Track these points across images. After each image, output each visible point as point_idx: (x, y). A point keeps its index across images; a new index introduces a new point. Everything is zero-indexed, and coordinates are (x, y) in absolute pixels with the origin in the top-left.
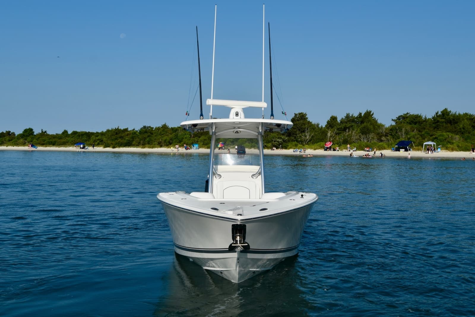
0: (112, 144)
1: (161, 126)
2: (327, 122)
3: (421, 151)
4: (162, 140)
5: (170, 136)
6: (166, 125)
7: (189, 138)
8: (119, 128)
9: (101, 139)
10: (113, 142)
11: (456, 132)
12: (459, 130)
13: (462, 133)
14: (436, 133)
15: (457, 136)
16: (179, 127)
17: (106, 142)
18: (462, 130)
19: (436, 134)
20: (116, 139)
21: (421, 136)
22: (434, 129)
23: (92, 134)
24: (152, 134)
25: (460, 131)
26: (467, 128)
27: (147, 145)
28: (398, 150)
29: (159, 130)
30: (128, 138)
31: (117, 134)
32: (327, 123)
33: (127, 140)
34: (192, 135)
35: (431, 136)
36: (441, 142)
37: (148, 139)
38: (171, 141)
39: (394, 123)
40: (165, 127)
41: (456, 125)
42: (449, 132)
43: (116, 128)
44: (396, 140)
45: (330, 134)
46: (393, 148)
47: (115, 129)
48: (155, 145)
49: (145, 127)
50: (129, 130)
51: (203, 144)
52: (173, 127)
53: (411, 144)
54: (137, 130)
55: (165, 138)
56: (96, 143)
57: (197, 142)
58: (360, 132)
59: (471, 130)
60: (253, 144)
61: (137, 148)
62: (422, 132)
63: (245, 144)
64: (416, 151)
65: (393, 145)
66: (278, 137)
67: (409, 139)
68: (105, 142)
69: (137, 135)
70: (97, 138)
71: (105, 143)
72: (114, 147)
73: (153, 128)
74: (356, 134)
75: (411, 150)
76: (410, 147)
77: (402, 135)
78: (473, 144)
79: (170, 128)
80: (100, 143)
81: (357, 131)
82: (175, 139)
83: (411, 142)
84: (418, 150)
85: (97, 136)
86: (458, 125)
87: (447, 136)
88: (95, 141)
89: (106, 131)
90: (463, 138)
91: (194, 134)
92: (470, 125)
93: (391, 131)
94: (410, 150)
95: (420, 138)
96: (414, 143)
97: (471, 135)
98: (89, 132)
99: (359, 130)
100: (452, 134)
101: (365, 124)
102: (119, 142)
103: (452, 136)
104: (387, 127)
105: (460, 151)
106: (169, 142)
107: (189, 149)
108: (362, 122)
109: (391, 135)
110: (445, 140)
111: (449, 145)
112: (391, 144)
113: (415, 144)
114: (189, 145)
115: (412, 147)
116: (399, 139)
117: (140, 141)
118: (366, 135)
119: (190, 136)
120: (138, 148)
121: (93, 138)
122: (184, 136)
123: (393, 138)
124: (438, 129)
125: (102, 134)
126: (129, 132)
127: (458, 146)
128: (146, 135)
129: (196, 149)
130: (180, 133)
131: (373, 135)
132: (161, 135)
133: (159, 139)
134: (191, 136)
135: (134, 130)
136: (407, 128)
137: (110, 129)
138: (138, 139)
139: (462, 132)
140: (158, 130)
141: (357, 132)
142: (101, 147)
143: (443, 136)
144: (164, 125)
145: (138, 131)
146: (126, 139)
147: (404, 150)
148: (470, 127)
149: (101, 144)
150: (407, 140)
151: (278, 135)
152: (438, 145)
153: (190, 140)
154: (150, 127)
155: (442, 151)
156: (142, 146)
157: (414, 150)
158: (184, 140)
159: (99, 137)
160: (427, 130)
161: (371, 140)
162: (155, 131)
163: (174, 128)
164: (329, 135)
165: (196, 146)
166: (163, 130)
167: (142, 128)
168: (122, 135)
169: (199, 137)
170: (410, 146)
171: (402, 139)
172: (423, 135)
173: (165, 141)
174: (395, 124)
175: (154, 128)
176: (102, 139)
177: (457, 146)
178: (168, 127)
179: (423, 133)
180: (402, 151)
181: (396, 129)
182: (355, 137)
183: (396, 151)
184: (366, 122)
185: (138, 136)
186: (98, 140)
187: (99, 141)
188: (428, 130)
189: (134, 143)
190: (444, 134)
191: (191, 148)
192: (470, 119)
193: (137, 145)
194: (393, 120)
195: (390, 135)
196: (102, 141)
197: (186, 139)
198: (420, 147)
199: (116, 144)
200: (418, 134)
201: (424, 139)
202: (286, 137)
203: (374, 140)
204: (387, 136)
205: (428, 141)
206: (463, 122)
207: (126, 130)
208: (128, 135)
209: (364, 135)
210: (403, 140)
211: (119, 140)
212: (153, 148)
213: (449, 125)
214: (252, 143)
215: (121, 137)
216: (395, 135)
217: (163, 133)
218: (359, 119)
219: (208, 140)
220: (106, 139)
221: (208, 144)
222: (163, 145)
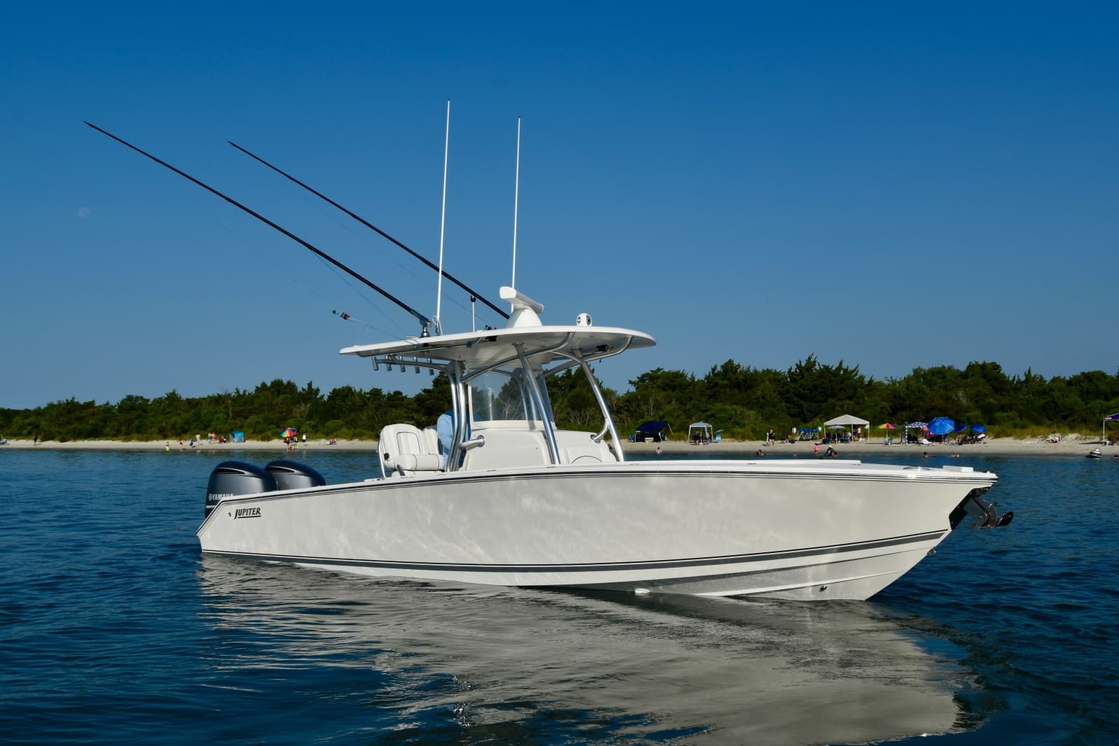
0: (59, 433)
1: (166, 396)
2: (503, 388)
3: (685, 440)
4: (167, 423)
5: (185, 416)
6: (176, 393)
7: (225, 419)
8: (76, 400)
9: (35, 423)
10: (63, 430)
11: (749, 405)
12: (756, 401)
13: (761, 407)
14: (711, 407)
15: (752, 412)
16: (204, 398)
17: (46, 429)
18: (761, 400)
19: (711, 409)
20: (69, 423)
21: (685, 412)
22: (709, 399)
23: (17, 412)
24: (145, 411)
25: (757, 403)
26: (770, 397)
27: (135, 435)
28: (641, 439)
29: (161, 404)
30: (93, 421)
31: (69, 412)
32: (501, 390)
33: (92, 425)
34: (231, 414)
35: (704, 411)
36: (722, 422)
37: (136, 423)
38: (186, 427)
39: (633, 389)
40: (173, 397)
41: (749, 391)
42: (736, 404)
43: (67, 401)
44: (637, 420)
45: (510, 408)
46: (631, 435)
47: (65, 402)
48: (152, 434)
49: (130, 398)
50: (97, 404)
51: (254, 432)
52: (190, 397)
53: (666, 427)
54: (114, 405)
55: (173, 420)
56: (25, 432)
57: (241, 427)
58: (569, 406)
59: (776, 400)
60: (358, 431)
61: (113, 440)
62: (685, 405)
63: (339, 430)
64: (675, 440)
65: (632, 430)
66: (406, 415)
67: (662, 417)
68: (43, 430)
69: (113, 413)
70: (27, 421)
72: (63, 440)
73: (148, 400)
74: (560, 410)
75: (666, 439)
76: (664, 435)
77: (648, 411)
78: (780, 427)
79: (185, 399)
81: (561, 404)
82: (194, 421)
83: (665, 424)
84: (679, 439)
85: (27, 417)
86: (754, 392)
87: (733, 412)
88: (22, 428)
89: (46, 406)
90: (762, 416)
91: (234, 412)
92: (775, 391)
93: (628, 404)
94: (663, 439)
95: (683, 417)
96: (672, 425)
97: (778, 410)
98: (9, 409)
99: (566, 401)
100: (741, 409)
101: (577, 389)
102: (74, 429)
103: (742, 412)
104: (620, 396)
105: (758, 440)
106: (182, 428)
107: (225, 442)
108: (572, 387)
109: (628, 410)
110: (730, 419)
111: (737, 429)
112: (629, 428)
113: (675, 428)
114: (224, 434)
115: (667, 433)
116: (643, 418)
117: (121, 426)
118: (580, 411)
119: (226, 417)
120: (116, 440)
121: (18, 420)
122: (214, 416)
123: (632, 415)
124: (716, 398)
125: (38, 412)
126: (95, 410)
127: (754, 431)
128: (133, 414)
129: (240, 441)
130: (205, 410)
131: (593, 411)
132: (165, 414)
133: (162, 423)
134: (228, 415)
135: (108, 404)
136: (658, 398)
137: (55, 402)
138: (115, 423)
139: (760, 405)
140: (157, 405)
141: (562, 406)
143: (726, 410)
144: (171, 394)
145: (117, 407)
146: (90, 422)
147: (652, 438)
148: (776, 394)
150: (658, 420)
151: (406, 412)
152: (715, 429)
153: (226, 423)
154: (142, 398)
155: (724, 440)
156: (124, 437)
157: (672, 438)
158: (214, 424)
159: (32, 419)
160: (697, 402)
161: (589, 420)
162: (153, 406)
163: (193, 400)
164: (507, 412)
165: (239, 435)
166: (170, 405)
167: (125, 399)
168: (82, 415)
169: (246, 418)
170: (663, 431)
171: (648, 418)
172: (689, 410)
173: (173, 426)
174: (636, 389)
175: (151, 400)
176: (37, 423)
177: (752, 431)
178: (180, 398)
179: (688, 406)
180: (649, 440)
181: (638, 400)
182: (558, 415)
183: (638, 441)
184: (580, 386)
185: (116, 416)
186: (30, 424)
187: (30, 428)
188: (699, 401)
189: (107, 430)
190: (729, 407)
191: (228, 440)
192: (775, 381)
193: (114, 436)
194: (631, 382)
195: (626, 410)
196: (36, 427)
197: (218, 423)
198: (682, 434)
199: (69, 432)
200: (679, 409)
201: (690, 417)
202: (424, 416)
203: (595, 421)
204: (621, 413)
205: (698, 421)
206: (762, 385)
207: (90, 405)
208: (93, 414)
209: (576, 411)
210: (651, 419)
211: (73, 426)
212: (147, 440)
213: (736, 391)
214: (355, 428)
215: (79, 419)
216: (635, 410)
217: (168, 410)
218: (566, 380)
219: (264, 423)
220: (46, 423)
221: (264, 431)
222: (170, 433)
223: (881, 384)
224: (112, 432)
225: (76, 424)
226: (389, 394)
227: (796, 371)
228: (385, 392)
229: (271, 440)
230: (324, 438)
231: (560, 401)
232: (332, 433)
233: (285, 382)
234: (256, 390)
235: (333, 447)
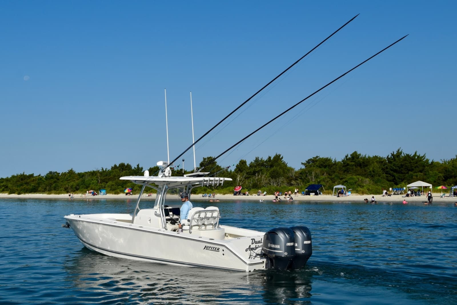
0: (17, 190)
1: (68, 172)
2: (236, 166)
3: (331, 194)
4: (69, 186)
5: (77, 182)
6: (73, 170)
7: (96, 183)
8: (25, 174)
9: (6, 185)
10: (19, 188)
11: (366, 175)
12: (369, 173)
13: (372, 176)
14: (346, 177)
15: (368, 179)
16: (86, 173)
18: (372, 173)
19: (346, 178)
20: (22, 185)
21: (331, 179)
22: (344, 172)
24: (58, 179)
25: (370, 174)
26: (377, 171)
27: (53, 191)
28: (308, 193)
29: (65, 176)
30: (33, 184)
31: (22, 180)
32: (236, 167)
33: (33, 186)
34: (99, 181)
35: (341, 179)
36: (351, 185)
37: (54, 185)
38: (78, 187)
39: (303, 167)
40: (71, 172)
41: (366, 168)
42: (359, 175)
43: (21, 174)
44: (306, 183)
45: (240, 178)
46: (303, 192)
47: (20, 174)
48: (61, 191)
49: (51, 173)
50: (35, 175)
51: (111, 190)
52: (79, 172)
53: (321, 188)
54: (43, 176)
55: (71, 184)
57: (105, 187)
58: (270, 176)
59: (380, 173)
62: (332, 175)
64: (326, 194)
65: (303, 189)
67: (319, 182)
68: (10, 189)
69: (42, 180)
71: (11, 190)
72: (19, 194)
73: (59, 173)
74: (265, 179)
75: (321, 193)
76: (320, 191)
77: (312, 179)
78: (383, 187)
79: (77, 173)
80: (5, 189)
81: (266, 175)
82: (82, 184)
83: (321, 186)
84: (329, 194)
86: (368, 168)
87: (357, 180)
89: (11, 177)
90: (373, 181)
91: (101, 180)
92: (380, 168)
93: (301, 175)
94: (320, 194)
95: (330, 182)
96: (324, 186)
97: (382, 178)
99: (268, 174)
100: (362, 178)
101: (274, 168)
102: (25, 188)
103: (362, 179)
104: (297, 171)
105: (371, 194)
106: (76, 188)
107: (96, 195)
108: (272, 166)
109: (301, 179)
110: (356, 183)
111: (359, 189)
112: (301, 188)
113: (326, 188)
114: (97, 191)
115: (322, 190)
116: (309, 182)
117: (47, 187)
118: (276, 179)
119: (97, 182)
120: (44, 194)
122: (91, 182)
123: (303, 181)
124: (348, 172)
125: (7, 180)
126: (34, 178)
127: (368, 189)
128: (52, 181)
129: (104, 194)
130: (87, 179)
131: (283, 179)
132: (67, 181)
133: (66, 185)
134: (98, 182)
135: (40, 175)
136: (317, 172)
137: (15, 175)
138: (44, 185)
139: (372, 175)
140: (64, 176)
141: (267, 176)
142: (5, 193)
143: (353, 179)
144: (70, 170)
145: (44, 177)
146: (32, 185)
147: (314, 193)
148: (380, 169)
149: (6, 191)
150: (317, 184)
152: (348, 189)
153: (97, 185)
154: (56, 172)
155: (352, 194)
156: (48, 192)
157: (324, 193)
158: (91, 186)
159: (4, 183)
160: (337, 174)
161: (281, 184)
162: (62, 176)
163: (81, 173)
164: (238, 180)
165: (103, 191)
166: (70, 176)
167: (48, 173)
168: (28, 181)
169: (107, 183)
170: (320, 189)
171: (312, 183)
172: (333, 178)
173: (72, 187)
174: (305, 167)
175: (61, 174)
177: (368, 190)
178: (75, 172)
179: (333, 176)
180: (312, 194)
181: (306, 173)
182: (264, 181)
183: (306, 195)
184: (276, 166)
185: (44, 181)
186: (3, 186)
187: (3, 187)
188: (338, 173)
189: (40, 189)
190: (355, 177)
191: (98, 194)
192: (380, 162)
193: (43, 191)
194: (302, 164)
195: (300, 178)
196: (7, 187)
197: (93, 185)
198: (330, 191)
199: (22, 190)
200: (328, 178)
201: (334, 182)
203: (284, 184)
204: (297, 180)
205: (338, 184)
206: (372, 164)
207: (31, 176)
208: (33, 181)
209: (274, 179)
210: (313, 183)
211: (24, 186)
212: (59, 194)
213: (359, 168)
215: (27, 183)
216: (305, 178)
217: (69, 179)
218: (268, 163)
219: (116, 185)
220: (11, 185)
221: (116, 190)
222: (70, 190)
223: (438, 163)
224: (42, 190)
225: (25, 186)
226: (178, 170)
227: (391, 157)
229: (119, 194)
230: (145, 193)
231: (265, 174)
232: (149, 190)
233: (126, 164)
234: (112, 168)
235: (150, 198)
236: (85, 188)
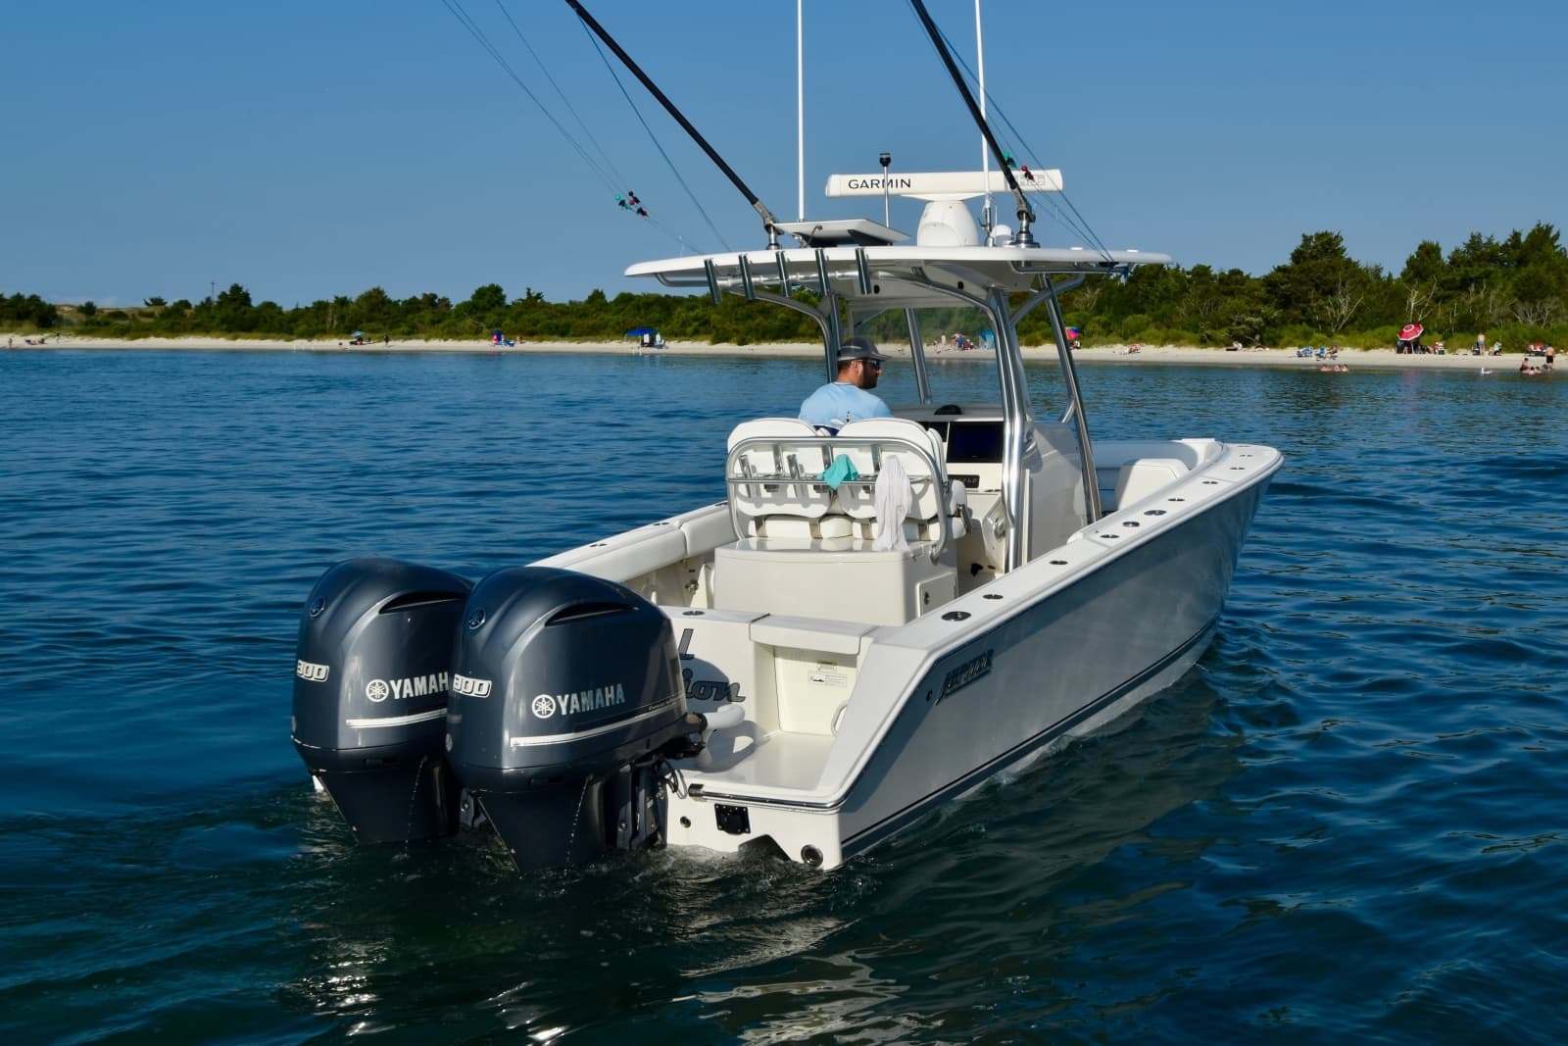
0: (736, 331)
2: (1407, 262)
4: (887, 319)
9: (704, 316)
10: (741, 327)
17: (719, 326)
20: (750, 317)
23: (678, 301)
30: (783, 315)
32: (1406, 266)
33: (782, 320)
45: (1418, 298)
56: (690, 330)
58: (1515, 295)
60: (1173, 331)
61: (812, 343)
63: (1144, 330)
66: (1249, 308)
68: (714, 327)
70: (692, 314)
71: (717, 330)
72: (742, 342)
74: (1499, 302)
80: (702, 329)
81: (1503, 290)
82: (928, 315)
85: (692, 308)
88: (685, 324)
99: (1510, 286)
101: (1531, 267)
102: (759, 325)
107: (972, 347)
108: (1521, 262)
114: (972, 335)
118: (1535, 303)
120: (815, 343)
121: (680, 313)
122: (956, 307)
131: (1556, 303)
141: (1504, 295)
142: (703, 340)
146: (779, 317)
149: (705, 333)
151: (1248, 303)
153: (974, 318)
158: (955, 319)
159: (698, 312)
161: (1549, 318)
164: (1413, 304)
165: (993, 337)
168: (768, 305)
176: (707, 318)
182: (1497, 310)
184: (1535, 262)
186: (696, 319)
187: (696, 324)
189: (803, 328)
191: (977, 344)
193: (814, 337)
196: (706, 323)
197: (962, 317)
199: (750, 331)
202: (1276, 308)
203: (1560, 320)
209: (1527, 304)
211: (757, 321)
214: (1169, 327)
215: (765, 312)
218: (1511, 251)
219: (1030, 319)
220: (719, 317)
221: (1030, 332)
222: (891, 334)
224: (810, 331)
225: (760, 319)
226: (1223, 274)
228: (1215, 271)
229: (1041, 345)
230: (1121, 343)
231: (1501, 286)
232: (1133, 334)
235: (1135, 357)
236: (936, 328)
